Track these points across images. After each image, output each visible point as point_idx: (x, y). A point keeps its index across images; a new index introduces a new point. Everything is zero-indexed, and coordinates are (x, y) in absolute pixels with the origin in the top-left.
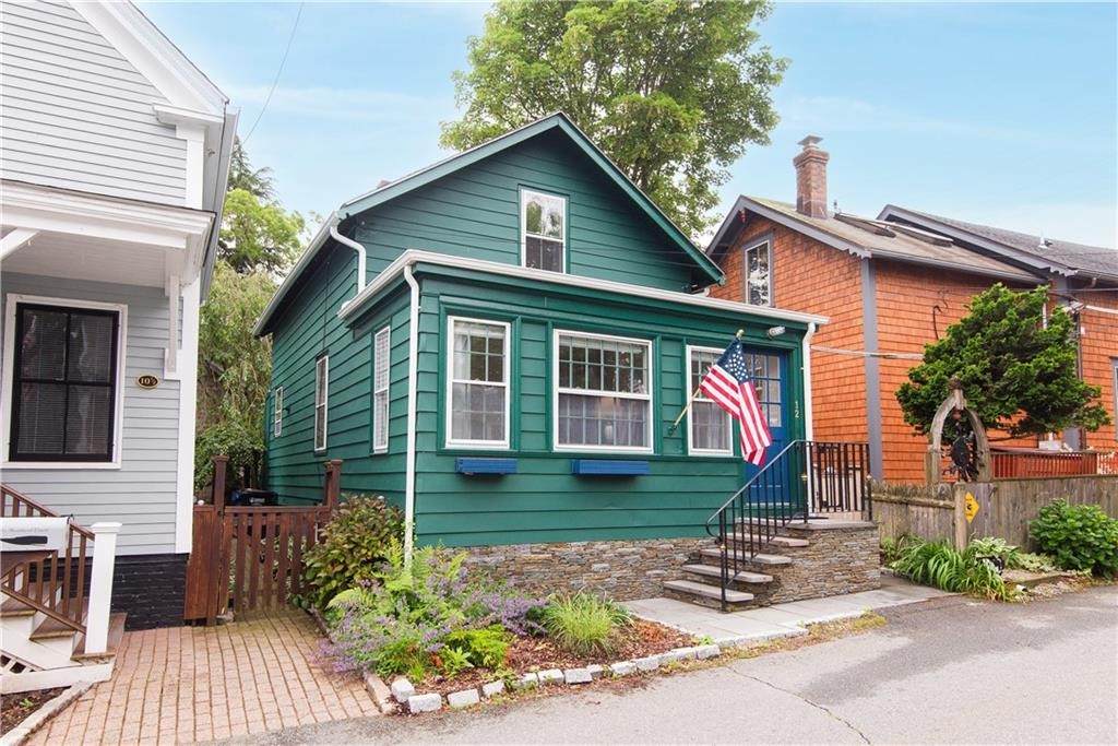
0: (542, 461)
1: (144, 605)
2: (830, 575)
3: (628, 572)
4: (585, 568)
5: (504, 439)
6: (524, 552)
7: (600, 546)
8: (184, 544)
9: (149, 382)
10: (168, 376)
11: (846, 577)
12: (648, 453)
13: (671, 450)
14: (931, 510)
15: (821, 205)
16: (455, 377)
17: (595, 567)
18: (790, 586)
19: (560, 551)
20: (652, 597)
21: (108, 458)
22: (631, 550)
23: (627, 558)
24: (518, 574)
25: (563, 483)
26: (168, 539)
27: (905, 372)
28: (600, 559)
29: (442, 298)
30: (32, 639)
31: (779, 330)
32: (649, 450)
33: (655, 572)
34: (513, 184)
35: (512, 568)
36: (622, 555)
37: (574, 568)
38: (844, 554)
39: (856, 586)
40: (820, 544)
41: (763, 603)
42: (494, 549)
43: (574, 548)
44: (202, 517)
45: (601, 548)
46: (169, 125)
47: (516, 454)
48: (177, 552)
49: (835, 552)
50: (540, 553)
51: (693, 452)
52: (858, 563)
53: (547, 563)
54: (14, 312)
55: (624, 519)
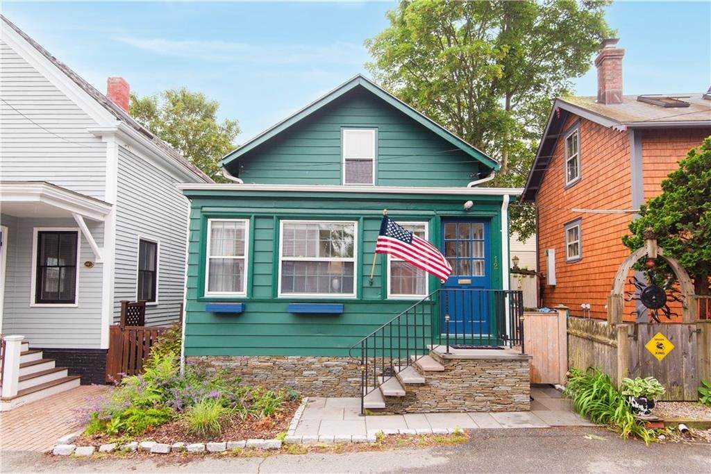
0: (268, 304)
1: (88, 373)
2: (471, 396)
3: (332, 378)
4: (297, 374)
5: (243, 291)
6: (254, 362)
7: (310, 359)
8: (104, 344)
9: (89, 265)
10: (97, 261)
11: (489, 398)
12: (352, 298)
13: (371, 296)
14: (606, 347)
15: (617, 93)
16: (211, 255)
17: (305, 373)
18: (426, 400)
19: (278, 362)
20: (352, 396)
21: (73, 302)
22: (334, 363)
23: (331, 368)
24: (250, 374)
25: (286, 318)
26: (97, 342)
27: (626, 226)
28: (309, 367)
29: (204, 209)
30: (19, 381)
31: (469, 204)
32: (353, 296)
33: (355, 379)
34: (337, 128)
35: (245, 370)
36: (327, 367)
37: (289, 373)
38: (487, 380)
39: (499, 406)
40: (458, 370)
41: (399, 412)
42: (233, 358)
43: (291, 359)
44: (114, 331)
45: (310, 361)
46: (99, 137)
47: (251, 300)
48: (102, 348)
49: (475, 378)
50: (265, 362)
51: (390, 296)
52: (503, 388)
53: (271, 369)
54: (37, 235)
55: (331, 342)
